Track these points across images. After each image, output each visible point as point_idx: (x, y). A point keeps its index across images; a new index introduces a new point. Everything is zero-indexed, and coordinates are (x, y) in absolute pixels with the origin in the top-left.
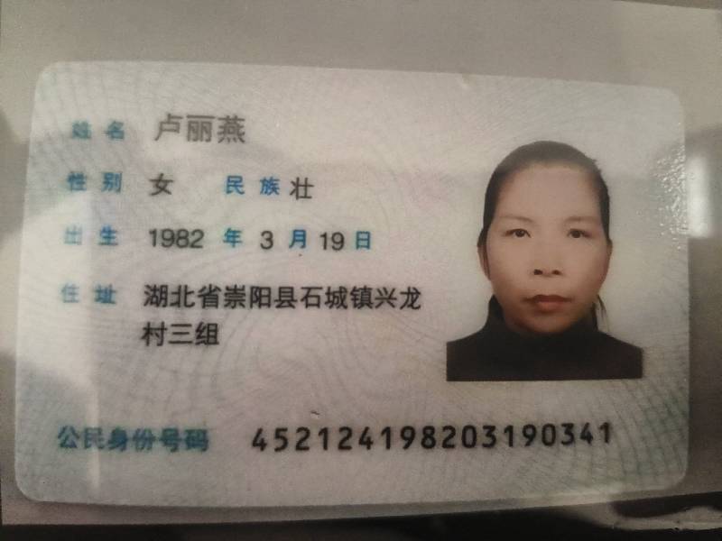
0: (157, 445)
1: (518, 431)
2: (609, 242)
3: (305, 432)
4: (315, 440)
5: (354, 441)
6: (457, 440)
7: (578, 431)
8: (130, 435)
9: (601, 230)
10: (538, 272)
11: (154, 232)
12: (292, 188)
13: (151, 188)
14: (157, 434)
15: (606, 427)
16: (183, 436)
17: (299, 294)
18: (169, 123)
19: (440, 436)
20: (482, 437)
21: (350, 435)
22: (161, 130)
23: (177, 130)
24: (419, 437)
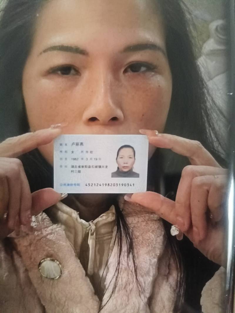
0: (73, 185)
1: (121, 185)
2: (135, 159)
3: (92, 184)
4: (94, 185)
5: (99, 185)
6: (112, 185)
7: (129, 185)
8: (70, 184)
9: (134, 157)
10: (124, 163)
11: (72, 158)
12: (90, 152)
13: (71, 152)
14: (73, 184)
15: (134, 184)
16: (77, 184)
17: (91, 166)
18: (73, 144)
19: (110, 185)
20: (116, 185)
21: (98, 184)
22: (72, 145)
23: (74, 145)
24: (107, 185)
